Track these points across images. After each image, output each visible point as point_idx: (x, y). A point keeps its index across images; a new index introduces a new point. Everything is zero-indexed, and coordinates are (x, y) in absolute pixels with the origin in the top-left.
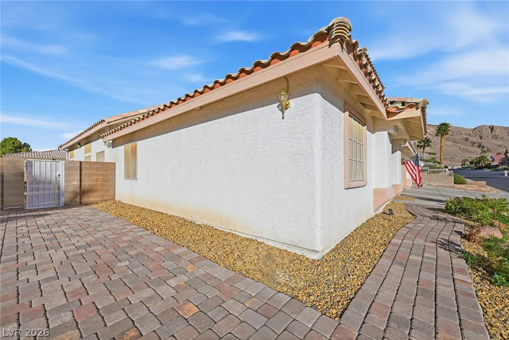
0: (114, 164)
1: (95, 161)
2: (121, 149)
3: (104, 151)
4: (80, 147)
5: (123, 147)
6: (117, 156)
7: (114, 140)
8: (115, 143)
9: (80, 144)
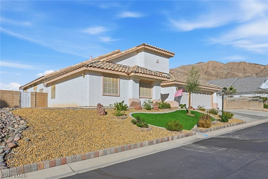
0: (47, 93)
1: (39, 92)
2: (50, 88)
3: (43, 89)
4: (31, 87)
5: (51, 87)
6: (48, 90)
7: (47, 84)
8: (47, 86)
9: (31, 86)
